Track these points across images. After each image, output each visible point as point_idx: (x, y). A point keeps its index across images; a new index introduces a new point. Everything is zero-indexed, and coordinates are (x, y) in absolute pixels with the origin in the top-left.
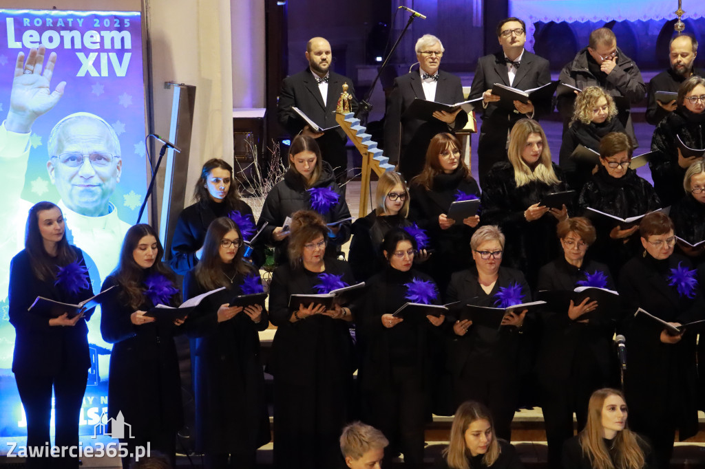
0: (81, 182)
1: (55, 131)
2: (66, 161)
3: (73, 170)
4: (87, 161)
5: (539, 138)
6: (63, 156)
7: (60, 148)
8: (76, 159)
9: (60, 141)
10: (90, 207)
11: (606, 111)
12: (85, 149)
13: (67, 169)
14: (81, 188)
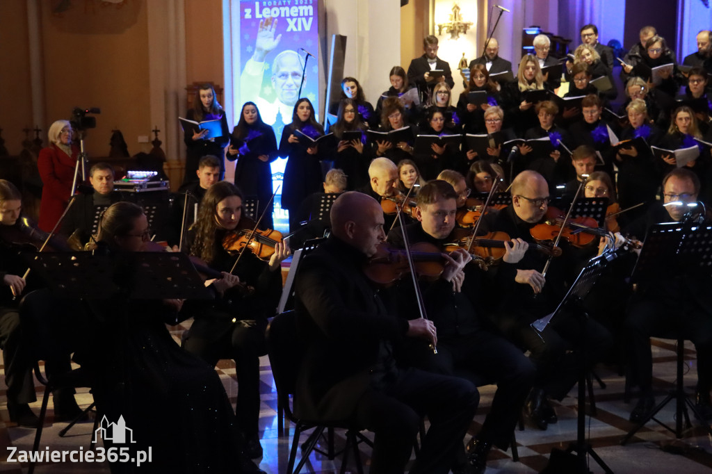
0: (287, 88)
1: (276, 60)
2: (280, 77)
3: (284, 81)
4: (290, 77)
5: (533, 65)
6: (279, 74)
7: (278, 70)
8: (285, 75)
9: (278, 66)
10: (291, 101)
11: (590, 56)
12: (289, 70)
13: (281, 81)
14: (287, 91)
